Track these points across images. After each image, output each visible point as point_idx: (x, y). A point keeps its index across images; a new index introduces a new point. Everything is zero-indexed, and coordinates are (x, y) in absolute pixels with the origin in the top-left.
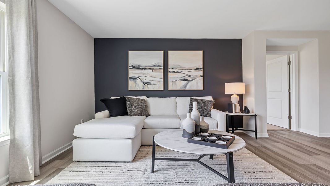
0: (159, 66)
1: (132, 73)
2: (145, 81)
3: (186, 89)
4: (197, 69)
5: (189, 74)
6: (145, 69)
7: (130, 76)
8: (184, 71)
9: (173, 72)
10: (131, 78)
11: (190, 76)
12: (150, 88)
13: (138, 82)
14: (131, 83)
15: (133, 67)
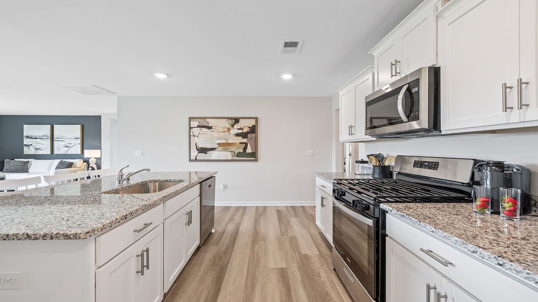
0: (47, 136)
1: (26, 141)
2: (37, 147)
3: (68, 153)
4: (76, 138)
5: (70, 142)
6: (36, 138)
7: (25, 144)
8: (66, 140)
9: (58, 141)
10: (25, 145)
11: (70, 144)
12: (40, 152)
13: (31, 148)
14: (25, 149)
15: (27, 137)
